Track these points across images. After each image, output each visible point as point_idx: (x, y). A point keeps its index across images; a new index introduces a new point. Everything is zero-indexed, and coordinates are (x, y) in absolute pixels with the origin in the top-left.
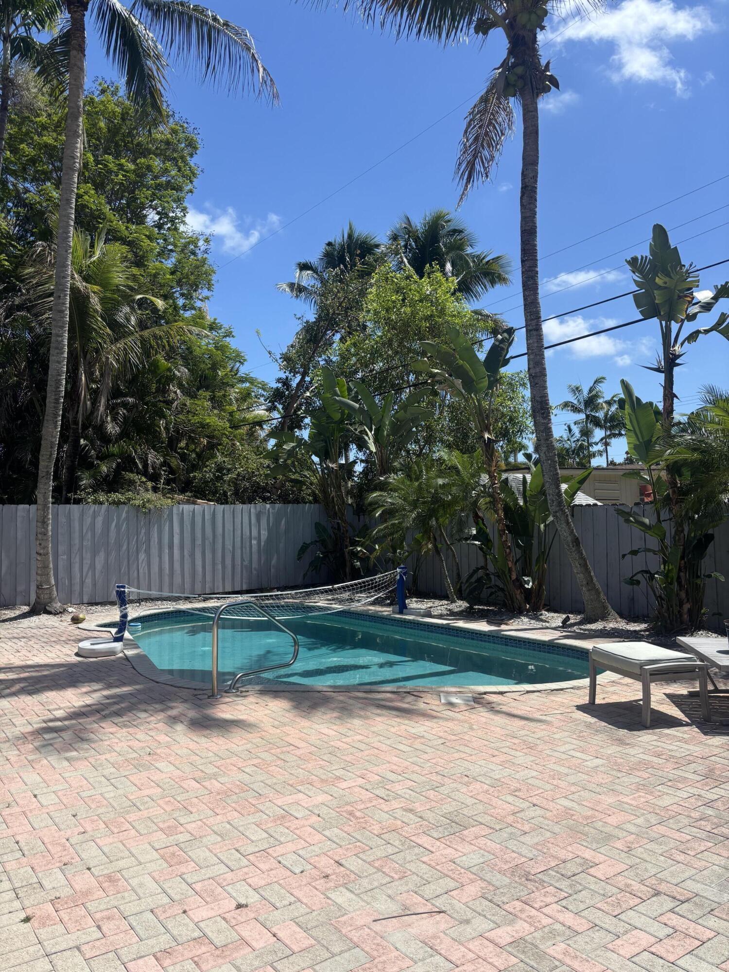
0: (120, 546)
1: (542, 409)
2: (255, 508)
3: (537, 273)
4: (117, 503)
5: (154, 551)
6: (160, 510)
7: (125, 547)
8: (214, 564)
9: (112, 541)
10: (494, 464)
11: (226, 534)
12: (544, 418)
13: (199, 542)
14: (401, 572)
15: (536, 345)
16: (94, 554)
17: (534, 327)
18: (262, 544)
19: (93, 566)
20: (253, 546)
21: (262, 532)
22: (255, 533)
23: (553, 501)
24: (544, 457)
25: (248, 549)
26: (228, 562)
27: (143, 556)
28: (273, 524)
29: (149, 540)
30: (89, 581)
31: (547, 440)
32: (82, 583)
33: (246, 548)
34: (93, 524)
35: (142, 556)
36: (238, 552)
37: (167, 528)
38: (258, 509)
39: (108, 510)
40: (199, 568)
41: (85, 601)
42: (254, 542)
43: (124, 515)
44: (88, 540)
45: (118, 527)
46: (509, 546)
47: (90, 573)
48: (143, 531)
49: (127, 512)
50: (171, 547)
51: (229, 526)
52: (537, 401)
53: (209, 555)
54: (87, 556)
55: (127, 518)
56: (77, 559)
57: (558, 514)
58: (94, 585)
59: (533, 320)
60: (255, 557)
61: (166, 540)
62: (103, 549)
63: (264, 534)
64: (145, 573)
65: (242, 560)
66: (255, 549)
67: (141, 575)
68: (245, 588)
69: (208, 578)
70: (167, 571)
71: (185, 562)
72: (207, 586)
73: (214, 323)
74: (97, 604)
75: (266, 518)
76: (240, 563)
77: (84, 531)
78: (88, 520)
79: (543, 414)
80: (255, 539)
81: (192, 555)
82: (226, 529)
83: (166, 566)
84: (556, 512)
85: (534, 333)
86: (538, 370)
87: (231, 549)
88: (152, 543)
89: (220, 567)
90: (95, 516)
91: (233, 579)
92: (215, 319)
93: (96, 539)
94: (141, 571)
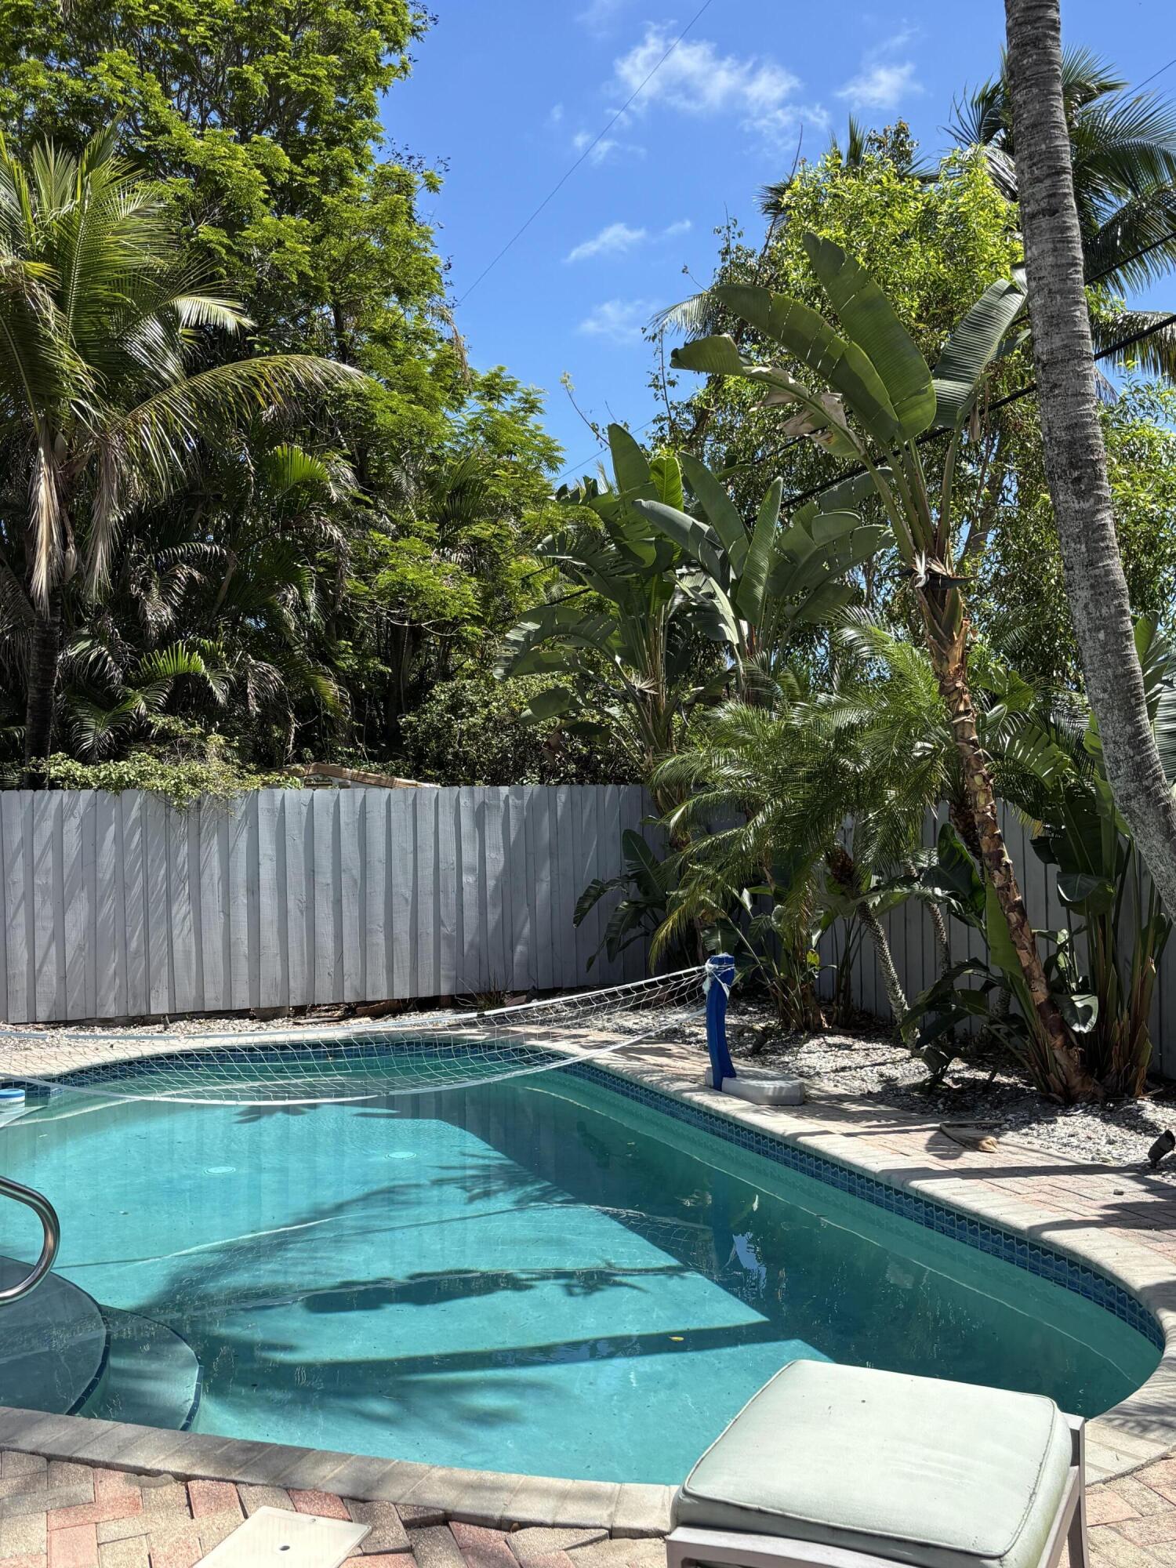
0: (126, 888)
1: (1073, 466)
2: (472, 795)
3: (1054, 26)
4: (120, 785)
5: (212, 900)
6: (227, 802)
7: (137, 889)
8: (364, 932)
9: (106, 873)
10: (958, 653)
11: (396, 862)
12: (1081, 495)
13: (325, 877)
14: (716, 971)
15: (1050, 260)
16: (62, 908)
17: (1043, 204)
18: (491, 883)
19: (58, 937)
20: (466, 889)
21: (490, 854)
22: (470, 856)
23: (1117, 761)
24: (1084, 621)
25: (453, 896)
26: (402, 926)
27: (185, 909)
28: (518, 834)
29: (197, 873)
30: (50, 970)
31: (1092, 564)
32: (34, 976)
33: (446, 893)
34: (57, 838)
35: (181, 909)
36: (427, 904)
37: (242, 844)
38: (479, 798)
39: (93, 804)
40: (326, 942)
41: (42, 1014)
42: (468, 879)
43: (135, 813)
44: (47, 872)
45: (121, 842)
46: (1019, 904)
47: (53, 950)
48: (185, 849)
49: (143, 807)
50: (254, 889)
51: (402, 840)
52: (1059, 443)
53: (350, 911)
54: (45, 911)
55: (141, 821)
56: (21, 918)
57: (1134, 804)
58: (63, 978)
59: (1039, 180)
60: (471, 914)
61: (240, 875)
62: (84, 895)
63: (496, 860)
64: (187, 953)
65: (438, 922)
66: (470, 895)
67: (178, 955)
68: (445, 990)
69: (350, 963)
70: (244, 948)
71: (291, 924)
72: (347, 984)
73: (497, 375)
74: (68, 1024)
75: (500, 821)
76: (431, 930)
77: (37, 853)
78: (48, 827)
79: (1078, 480)
80: (472, 870)
81: (310, 908)
82: (395, 847)
83: (242, 933)
84: (1129, 798)
85: (1044, 222)
86: (1057, 342)
87: (409, 894)
88: (205, 880)
89: (380, 938)
90: (61, 818)
91: (414, 969)
92: (501, 369)
93: (66, 871)
94: (178, 945)
